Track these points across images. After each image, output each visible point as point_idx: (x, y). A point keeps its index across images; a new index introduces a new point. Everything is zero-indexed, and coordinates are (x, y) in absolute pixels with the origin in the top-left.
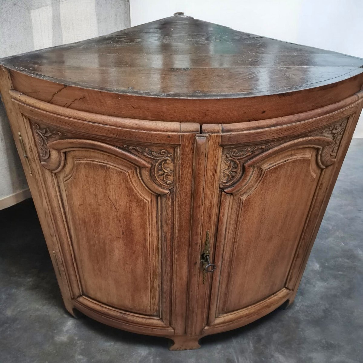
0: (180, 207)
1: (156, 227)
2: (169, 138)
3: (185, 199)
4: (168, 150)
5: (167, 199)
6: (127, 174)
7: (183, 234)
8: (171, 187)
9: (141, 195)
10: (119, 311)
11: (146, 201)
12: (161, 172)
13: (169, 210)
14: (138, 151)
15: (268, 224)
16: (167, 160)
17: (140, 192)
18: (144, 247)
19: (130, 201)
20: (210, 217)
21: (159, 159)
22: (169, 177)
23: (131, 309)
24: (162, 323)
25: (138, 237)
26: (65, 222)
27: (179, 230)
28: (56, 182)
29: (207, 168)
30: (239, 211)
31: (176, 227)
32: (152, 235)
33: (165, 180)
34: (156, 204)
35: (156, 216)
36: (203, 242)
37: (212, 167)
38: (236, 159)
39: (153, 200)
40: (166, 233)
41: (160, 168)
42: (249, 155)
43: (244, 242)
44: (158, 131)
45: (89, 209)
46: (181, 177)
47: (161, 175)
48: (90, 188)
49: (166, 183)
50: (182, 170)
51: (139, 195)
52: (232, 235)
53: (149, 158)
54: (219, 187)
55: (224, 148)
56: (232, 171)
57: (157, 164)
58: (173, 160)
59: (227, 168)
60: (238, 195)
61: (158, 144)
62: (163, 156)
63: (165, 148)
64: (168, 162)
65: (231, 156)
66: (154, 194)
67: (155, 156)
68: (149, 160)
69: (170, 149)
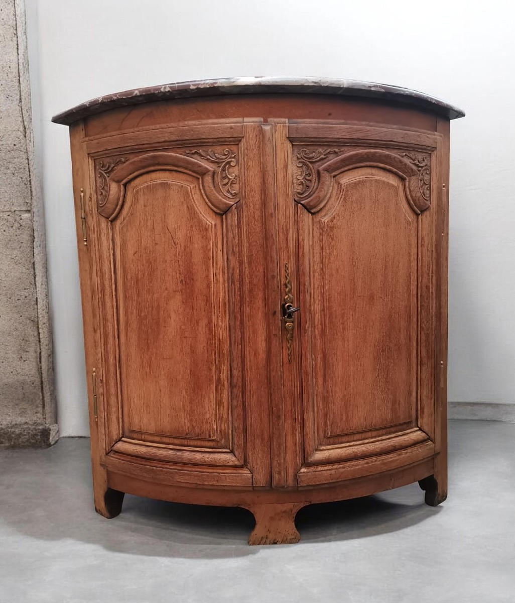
0: (248, 225)
1: (221, 268)
2: (232, 130)
3: (254, 212)
4: (232, 149)
5: (232, 214)
6: (189, 187)
7: (254, 269)
8: (238, 200)
9: (203, 216)
10: (171, 447)
11: (209, 224)
12: (226, 181)
13: (235, 230)
14: (201, 156)
15: (364, 270)
16: (231, 161)
17: (202, 212)
18: (207, 301)
19: (191, 226)
20: (287, 241)
21: (222, 162)
22: (234, 185)
23: (188, 434)
24: (234, 458)
25: (199, 285)
26: (114, 297)
27: (250, 263)
28: (111, 234)
29: (276, 167)
30: (322, 242)
31: (246, 260)
32: (217, 280)
33: (230, 190)
34: (221, 230)
35: (221, 249)
36: (282, 283)
37: (282, 167)
38: (309, 162)
39: (217, 224)
40: (233, 270)
41: (224, 175)
42: (322, 159)
43: (336, 294)
44: (220, 123)
45: (145, 255)
46: (246, 180)
47: (225, 185)
48: (147, 221)
49: (231, 194)
50: (247, 171)
51: (201, 215)
52: (319, 281)
53: (212, 162)
54: (294, 199)
55: (293, 145)
56: (306, 179)
57: (221, 168)
58: (238, 162)
59: (300, 173)
60: (318, 217)
61: (221, 140)
62: (227, 158)
63: (229, 147)
64: (232, 164)
65: (303, 157)
66: (218, 211)
67: (218, 158)
68: (212, 165)
69: (234, 148)
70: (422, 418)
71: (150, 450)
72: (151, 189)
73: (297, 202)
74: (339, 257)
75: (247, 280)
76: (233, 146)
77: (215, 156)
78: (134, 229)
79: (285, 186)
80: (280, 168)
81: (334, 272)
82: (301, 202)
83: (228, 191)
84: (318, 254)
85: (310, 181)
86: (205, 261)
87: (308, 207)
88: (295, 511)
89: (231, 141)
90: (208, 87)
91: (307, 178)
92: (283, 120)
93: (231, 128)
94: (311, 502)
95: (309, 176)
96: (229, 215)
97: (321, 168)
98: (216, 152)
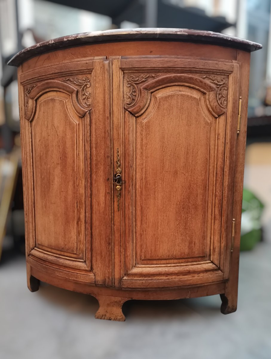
1: (82, 150)
2: (87, 65)
3: (99, 116)
4: (88, 77)
5: (87, 118)
6: (65, 101)
7: (99, 151)
8: (90, 109)
10: (55, 255)
11: (75, 123)
12: (84, 97)
13: (88, 127)
14: (71, 81)
15: (170, 154)
16: (87, 84)
17: (72, 116)
18: (73, 170)
19: (66, 125)
20: (118, 134)
21: (82, 85)
22: (89, 99)
23: (63, 248)
24: (85, 266)
25: (69, 160)
26: (32, 166)
27: (96, 148)
28: (30, 130)
29: (112, 87)
31: (94, 146)
32: (79, 158)
34: (82, 127)
35: (82, 139)
36: (114, 161)
37: (116, 87)
38: (134, 83)
39: (80, 124)
40: (87, 152)
41: (84, 93)
42: (144, 81)
43: (150, 170)
44: (81, 61)
45: (44, 142)
46: (95, 96)
47: (84, 99)
48: (45, 121)
49: (87, 105)
50: (95, 90)
51: (71, 118)
52: (140, 160)
53: (77, 85)
54: (124, 108)
55: (124, 73)
56: (132, 94)
57: (82, 89)
58: (91, 84)
59: (129, 91)
60: (140, 120)
61: (81, 71)
62: (85, 82)
63: (86, 75)
64: (88, 86)
65: (131, 80)
66: (80, 116)
67: (80, 83)
68: (77, 87)
69: (89, 76)
70: (214, 255)
71: (46, 255)
72: (46, 102)
73: (126, 110)
74: (153, 145)
75: (94, 158)
76: (88, 75)
77: (78, 81)
78: (39, 126)
79: (118, 99)
80: (115, 88)
81: (149, 155)
82: (129, 110)
83: (86, 103)
84: (140, 143)
85: (135, 96)
86: (72, 146)
87: (133, 113)
88: (122, 302)
89: (86, 72)
90: (73, 39)
91: (134, 94)
92: (118, 57)
93: (87, 63)
94: (132, 298)
95: (135, 93)
96: (85, 118)
97: (142, 88)
98: (79, 79)
